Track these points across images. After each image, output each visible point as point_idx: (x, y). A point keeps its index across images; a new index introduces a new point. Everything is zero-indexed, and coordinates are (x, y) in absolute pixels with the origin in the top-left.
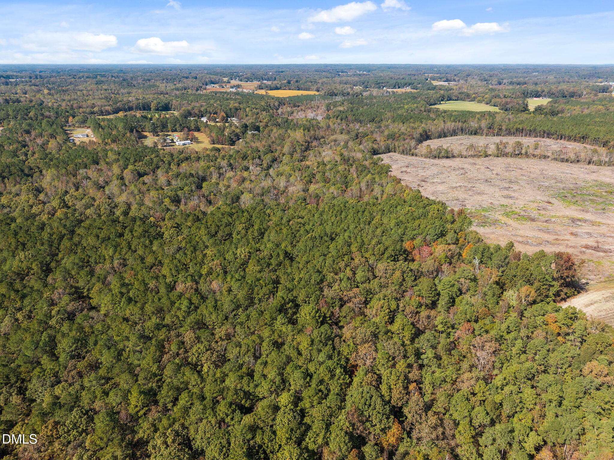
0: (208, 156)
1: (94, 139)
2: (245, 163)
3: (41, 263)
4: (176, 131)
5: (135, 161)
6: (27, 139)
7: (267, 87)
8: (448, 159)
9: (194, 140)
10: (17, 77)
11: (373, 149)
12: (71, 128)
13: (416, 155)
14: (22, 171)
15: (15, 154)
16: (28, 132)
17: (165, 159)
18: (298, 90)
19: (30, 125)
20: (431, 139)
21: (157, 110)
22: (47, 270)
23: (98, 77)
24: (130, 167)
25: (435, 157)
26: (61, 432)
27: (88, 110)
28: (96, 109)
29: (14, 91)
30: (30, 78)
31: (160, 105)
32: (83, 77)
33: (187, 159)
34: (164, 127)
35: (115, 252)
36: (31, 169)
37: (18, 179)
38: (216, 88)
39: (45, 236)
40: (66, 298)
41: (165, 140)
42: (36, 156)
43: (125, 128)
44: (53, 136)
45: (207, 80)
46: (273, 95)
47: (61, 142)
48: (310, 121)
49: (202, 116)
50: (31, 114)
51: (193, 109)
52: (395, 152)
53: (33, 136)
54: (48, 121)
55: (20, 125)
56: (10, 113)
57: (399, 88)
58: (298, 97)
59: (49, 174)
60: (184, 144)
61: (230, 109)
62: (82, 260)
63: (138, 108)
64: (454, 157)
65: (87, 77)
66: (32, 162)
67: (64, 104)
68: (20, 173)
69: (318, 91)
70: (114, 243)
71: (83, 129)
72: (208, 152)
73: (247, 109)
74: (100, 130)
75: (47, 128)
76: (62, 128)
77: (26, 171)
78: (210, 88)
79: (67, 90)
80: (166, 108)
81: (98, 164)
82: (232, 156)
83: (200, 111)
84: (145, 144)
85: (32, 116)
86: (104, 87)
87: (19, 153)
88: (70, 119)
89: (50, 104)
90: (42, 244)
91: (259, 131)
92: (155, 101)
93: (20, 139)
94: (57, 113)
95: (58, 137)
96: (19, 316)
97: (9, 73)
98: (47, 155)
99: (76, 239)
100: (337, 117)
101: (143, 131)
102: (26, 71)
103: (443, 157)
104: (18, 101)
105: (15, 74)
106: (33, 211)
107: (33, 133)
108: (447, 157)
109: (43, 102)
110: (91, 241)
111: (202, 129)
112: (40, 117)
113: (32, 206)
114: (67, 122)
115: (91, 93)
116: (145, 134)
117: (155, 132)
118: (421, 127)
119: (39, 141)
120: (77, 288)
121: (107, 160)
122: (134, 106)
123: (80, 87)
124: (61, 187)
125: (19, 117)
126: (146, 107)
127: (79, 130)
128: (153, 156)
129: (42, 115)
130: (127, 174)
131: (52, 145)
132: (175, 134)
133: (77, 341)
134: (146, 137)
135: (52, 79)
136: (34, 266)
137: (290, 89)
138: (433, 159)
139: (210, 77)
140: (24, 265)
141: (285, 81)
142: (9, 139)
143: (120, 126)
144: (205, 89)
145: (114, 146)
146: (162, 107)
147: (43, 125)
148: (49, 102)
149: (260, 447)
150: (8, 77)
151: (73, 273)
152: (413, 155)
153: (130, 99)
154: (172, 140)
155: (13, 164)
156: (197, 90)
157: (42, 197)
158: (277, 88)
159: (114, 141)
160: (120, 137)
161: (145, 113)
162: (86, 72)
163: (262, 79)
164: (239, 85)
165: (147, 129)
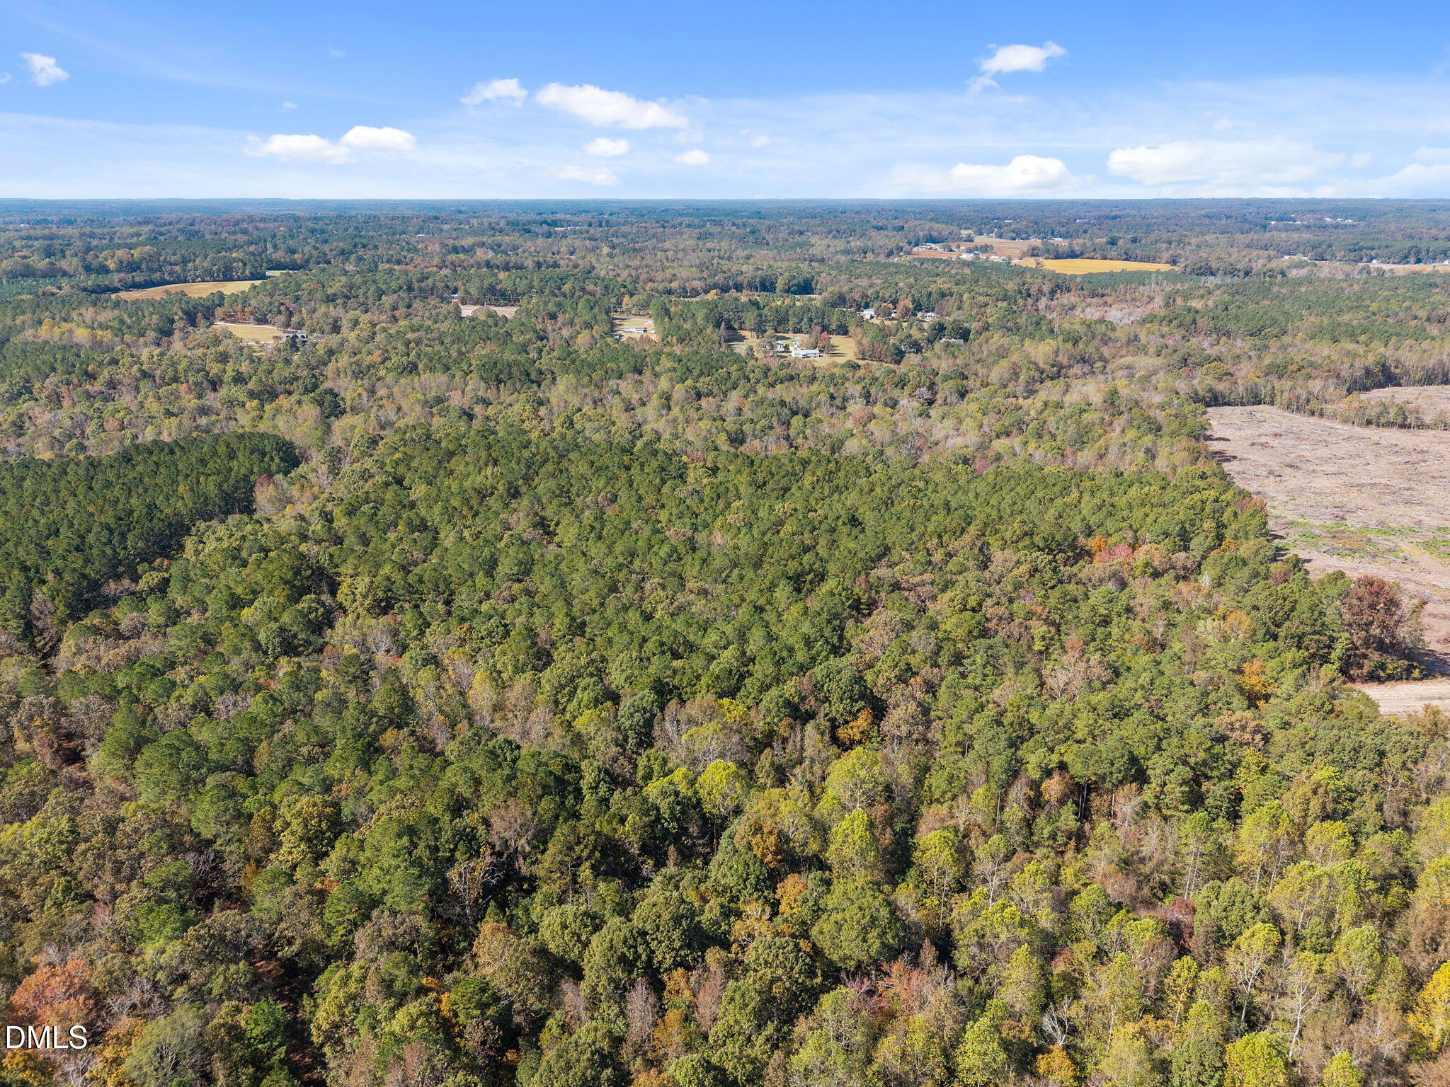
0: (832, 377)
1: (654, 337)
2: (896, 393)
3: (510, 483)
4: (800, 331)
5: (701, 374)
6: (550, 328)
7: (1048, 251)
8: (1403, 430)
9: (827, 349)
10: (569, 223)
11: (1210, 390)
12: (624, 316)
13: (1321, 415)
14: (528, 374)
15: (524, 349)
16: (553, 317)
17: (751, 376)
18: (1126, 260)
19: (559, 305)
20: (1399, 385)
21: (788, 291)
22: (515, 493)
23: (708, 225)
24: (689, 382)
25: (1369, 423)
26: (474, 636)
27: (661, 287)
28: (674, 285)
29: (555, 249)
30: (590, 225)
31: (795, 282)
32: (681, 224)
33: (791, 378)
34: (780, 323)
35: (607, 484)
36: (541, 373)
37: (518, 385)
38: (937, 251)
39: (526, 454)
40: (524, 523)
41: (772, 347)
42: (555, 354)
43: (707, 318)
44: (588, 326)
45: (921, 234)
46: (1051, 268)
47: (597, 336)
48: (1089, 326)
49: (867, 306)
50: (567, 288)
51: (851, 290)
52: (1272, 403)
53: (559, 324)
54: (588, 301)
55: (545, 304)
56: (535, 283)
57: (1419, 261)
58: (1111, 274)
59: (564, 382)
60: (806, 356)
61: (930, 294)
62: (561, 488)
63: (752, 286)
64: (1422, 426)
65: (688, 226)
66: (544, 364)
67: (625, 274)
68: (523, 378)
69: (1174, 262)
70: (610, 474)
71: (643, 319)
72: (835, 370)
73: (966, 296)
74: (666, 320)
75: (584, 312)
76: (607, 313)
77: (533, 376)
78: (922, 251)
79: (642, 250)
80: (806, 288)
81: (640, 373)
82: (877, 379)
83: (864, 296)
84: (737, 351)
85: (567, 291)
86: (709, 245)
87: (531, 347)
88: (626, 299)
89: (603, 273)
90: (518, 463)
91: (966, 340)
92: (787, 274)
93: (539, 327)
94: (606, 287)
95: (596, 327)
96: (466, 533)
97: (559, 216)
98: (570, 354)
99: (565, 464)
100: (1171, 321)
101: (741, 329)
102: (587, 212)
103: (1390, 424)
104: (556, 265)
105: (568, 217)
106: (524, 426)
107: (560, 319)
108: (1403, 426)
109: (594, 268)
110: (583, 468)
111: (851, 329)
112: (578, 293)
113: (523, 421)
114: (620, 304)
115: (680, 255)
116: (743, 333)
117: (760, 330)
118: (1372, 354)
119: (566, 333)
120: (543, 518)
121: (657, 369)
122: (745, 282)
123: (667, 245)
124: (575, 401)
125: (547, 291)
126: (767, 286)
127: (637, 319)
128: (735, 367)
129: (583, 289)
130: (679, 392)
131: (583, 339)
132: (799, 337)
133: (520, 563)
134: (742, 339)
135: (624, 228)
136: (500, 487)
137: (1105, 258)
138: (1360, 425)
139: (931, 228)
140: (489, 483)
141: (1104, 240)
142: (523, 324)
143: (701, 314)
144: (909, 253)
145: (677, 350)
146: (798, 285)
147: (580, 307)
148: (603, 269)
149: (676, 688)
150: (555, 223)
151: (544, 500)
152: (1313, 413)
153: (744, 269)
154: (786, 347)
155: (517, 363)
156: (890, 254)
157: (543, 411)
158: (1073, 255)
159: (681, 340)
160: (693, 334)
161: (758, 297)
162: (691, 215)
163: (1053, 234)
164: (987, 246)
165: (747, 324)
